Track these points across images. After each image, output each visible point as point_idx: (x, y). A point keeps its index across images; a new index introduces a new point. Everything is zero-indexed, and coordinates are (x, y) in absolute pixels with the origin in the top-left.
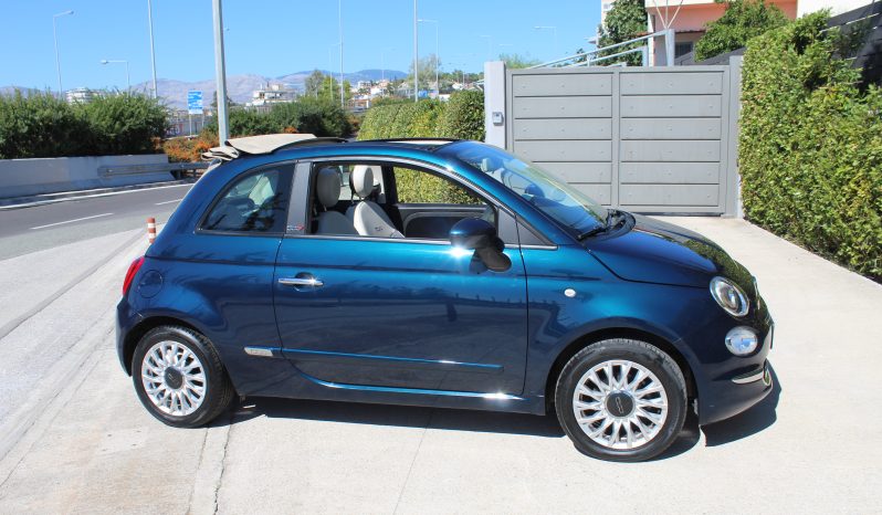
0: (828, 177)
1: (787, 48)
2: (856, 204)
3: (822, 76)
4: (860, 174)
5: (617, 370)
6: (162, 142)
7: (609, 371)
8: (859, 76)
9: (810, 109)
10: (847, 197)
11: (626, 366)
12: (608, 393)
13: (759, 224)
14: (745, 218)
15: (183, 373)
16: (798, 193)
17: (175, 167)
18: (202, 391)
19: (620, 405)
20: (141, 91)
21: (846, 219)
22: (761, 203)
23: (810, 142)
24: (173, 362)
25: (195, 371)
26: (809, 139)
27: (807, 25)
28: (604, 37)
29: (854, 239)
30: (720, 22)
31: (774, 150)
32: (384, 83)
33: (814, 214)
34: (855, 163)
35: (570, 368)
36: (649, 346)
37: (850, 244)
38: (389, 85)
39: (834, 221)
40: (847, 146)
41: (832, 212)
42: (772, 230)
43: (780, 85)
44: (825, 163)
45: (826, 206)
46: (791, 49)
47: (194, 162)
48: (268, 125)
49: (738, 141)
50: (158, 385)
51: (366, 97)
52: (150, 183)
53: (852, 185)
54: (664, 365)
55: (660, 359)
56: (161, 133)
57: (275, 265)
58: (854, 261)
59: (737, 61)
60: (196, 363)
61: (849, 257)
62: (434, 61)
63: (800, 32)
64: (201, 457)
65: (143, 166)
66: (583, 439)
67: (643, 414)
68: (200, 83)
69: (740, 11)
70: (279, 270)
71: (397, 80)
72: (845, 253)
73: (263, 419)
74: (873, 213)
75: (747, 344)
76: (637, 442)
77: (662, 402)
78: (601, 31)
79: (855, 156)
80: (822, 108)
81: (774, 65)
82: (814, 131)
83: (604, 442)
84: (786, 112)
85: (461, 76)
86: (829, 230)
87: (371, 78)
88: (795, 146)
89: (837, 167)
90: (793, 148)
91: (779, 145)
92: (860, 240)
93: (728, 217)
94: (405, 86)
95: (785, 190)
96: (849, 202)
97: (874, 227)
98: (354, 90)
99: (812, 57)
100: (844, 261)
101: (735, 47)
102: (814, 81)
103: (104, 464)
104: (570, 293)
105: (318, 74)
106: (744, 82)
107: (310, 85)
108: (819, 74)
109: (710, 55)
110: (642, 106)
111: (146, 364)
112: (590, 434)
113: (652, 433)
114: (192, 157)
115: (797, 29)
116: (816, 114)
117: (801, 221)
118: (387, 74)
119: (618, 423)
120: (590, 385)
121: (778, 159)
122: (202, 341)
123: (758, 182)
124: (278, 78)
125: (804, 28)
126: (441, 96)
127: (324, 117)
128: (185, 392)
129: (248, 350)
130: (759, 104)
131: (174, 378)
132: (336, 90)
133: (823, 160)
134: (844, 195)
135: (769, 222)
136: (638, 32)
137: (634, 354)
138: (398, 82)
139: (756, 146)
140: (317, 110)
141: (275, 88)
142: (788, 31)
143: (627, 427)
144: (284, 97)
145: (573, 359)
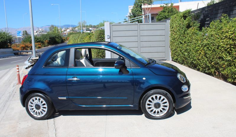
0: (194, 50)
1: (181, 18)
2: (201, 56)
3: (191, 25)
4: (202, 48)
5: (156, 97)
6: (11, 45)
7: (154, 97)
8: (199, 25)
9: (188, 33)
10: (199, 54)
11: (158, 96)
12: (154, 103)
13: (176, 62)
14: (172, 60)
15: (41, 105)
16: (186, 54)
17: (15, 52)
18: (46, 110)
19: (157, 106)
20: (4, 31)
21: (199, 59)
22: (176, 56)
23: (189, 41)
24: (38, 102)
25: (44, 104)
26: (189, 40)
27: (186, 13)
28: (131, 16)
29: (201, 64)
30: (162, 12)
31: (179, 43)
32: (71, 28)
33: (190, 59)
34: (200, 46)
35: (145, 97)
36: (164, 91)
37: (200, 66)
38: (72, 29)
39: (196, 60)
40: (198, 42)
41: (195, 58)
42: (179, 63)
43: (180, 27)
44: (193, 46)
45: (194, 56)
46: (182, 18)
47: (20, 50)
48: (40, 40)
49: (170, 41)
50: (33, 109)
51: (66, 32)
52: (8, 56)
53: (200, 51)
54: (168, 95)
55: (167, 94)
56: (10, 43)
57: (66, 75)
58: (201, 70)
59: (169, 21)
60: (44, 102)
61: (200, 69)
62: (85, 22)
63: (184, 15)
64: (48, 127)
65: (5, 52)
66: (148, 115)
67: (163, 107)
68: (18, 29)
69: (166, 9)
70: (68, 76)
71: (74, 27)
72: (199, 68)
73: (62, 116)
74: (205, 58)
75: (186, 89)
76: (162, 114)
77: (167, 104)
78: (130, 14)
79: (200, 44)
80: (191, 33)
81: (178, 22)
82: (190, 38)
83: (154, 115)
84: (182, 34)
85: (92, 26)
86: (195, 62)
87: (67, 27)
88: (185, 42)
89: (196, 47)
90: (184, 43)
91: (181, 42)
92: (202, 64)
93: (168, 60)
94: (77, 29)
95: (183, 53)
96: (199, 55)
97: (206, 61)
98: (62, 30)
99: (188, 21)
100: (198, 70)
101: (166, 18)
102: (189, 26)
103: (21, 131)
104: (144, 79)
105: (52, 26)
106: (171, 26)
107: (51, 29)
108: (190, 25)
109: (159, 20)
110: (145, 33)
111: (29, 104)
112: (150, 113)
113: (165, 112)
114: (19, 49)
115: (184, 14)
116: (190, 34)
117: (187, 60)
118: (72, 26)
119: (157, 110)
120: (150, 101)
121: (181, 45)
122: (46, 96)
123: (175, 51)
124: (41, 27)
125: (185, 14)
126: (87, 31)
127: (56, 38)
128: (41, 110)
129: (59, 98)
130: (175, 32)
131: (38, 107)
132: (58, 30)
133: (193, 45)
134: (198, 54)
135: (179, 61)
136: (140, 14)
137: (160, 93)
138: (75, 28)
139: (175, 42)
140: (54, 36)
141: (41, 30)
142: (181, 14)
143: (159, 111)
144: (43, 32)
145: (145, 95)
